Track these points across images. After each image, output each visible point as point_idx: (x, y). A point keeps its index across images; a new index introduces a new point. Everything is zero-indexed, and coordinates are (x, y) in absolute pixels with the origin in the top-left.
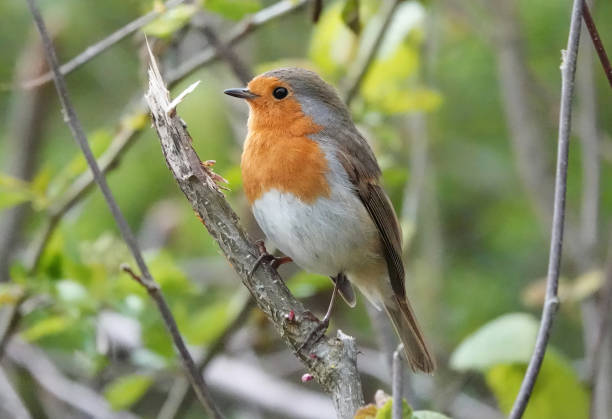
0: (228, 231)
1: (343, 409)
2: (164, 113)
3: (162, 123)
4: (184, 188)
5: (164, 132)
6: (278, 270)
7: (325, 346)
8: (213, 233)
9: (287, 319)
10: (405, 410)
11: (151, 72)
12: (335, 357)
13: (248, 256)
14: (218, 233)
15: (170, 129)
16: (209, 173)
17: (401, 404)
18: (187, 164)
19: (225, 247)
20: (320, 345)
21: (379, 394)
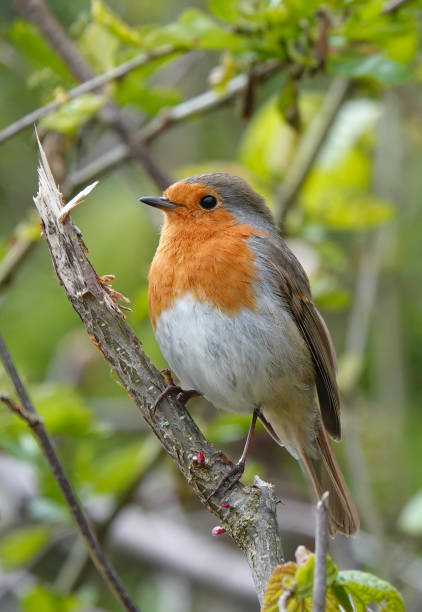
0: (128, 359)
1: (258, 568)
2: (55, 218)
3: (53, 231)
4: (77, 307)
5: (54, 241)
6: (186, 405)
7: (239, 495)
8: (111, 360)
9: (196, 462)
10: (330, 570)
11: (40, 171)
12: (250, 506)
13: (151, 388)
14: (116, 359)
15: (62, 237)
16: (107, 291)
17: (324, 562)
18: (81, 279)
19: (124, 376)
20: (233, 493)
21: (301, 549)
